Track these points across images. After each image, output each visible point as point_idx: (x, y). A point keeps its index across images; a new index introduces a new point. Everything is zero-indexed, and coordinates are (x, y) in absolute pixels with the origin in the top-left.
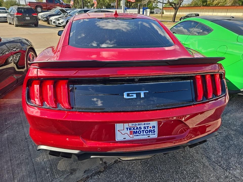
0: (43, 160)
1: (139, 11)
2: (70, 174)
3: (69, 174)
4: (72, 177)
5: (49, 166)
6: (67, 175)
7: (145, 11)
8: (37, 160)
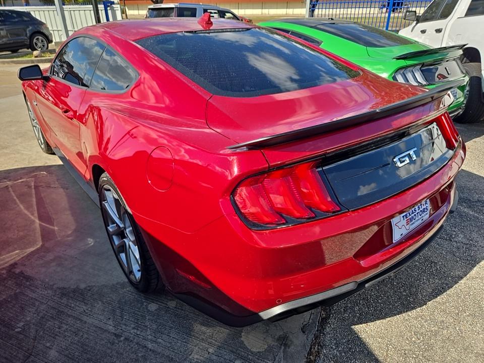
0: (209, 353)
1: (95, 9)
2: (285, 348)
3: (283, 348)
4: (292, 349)
5: (233, 357)
6: (282, 351)
7: (108, 8)
8: (197, 359)
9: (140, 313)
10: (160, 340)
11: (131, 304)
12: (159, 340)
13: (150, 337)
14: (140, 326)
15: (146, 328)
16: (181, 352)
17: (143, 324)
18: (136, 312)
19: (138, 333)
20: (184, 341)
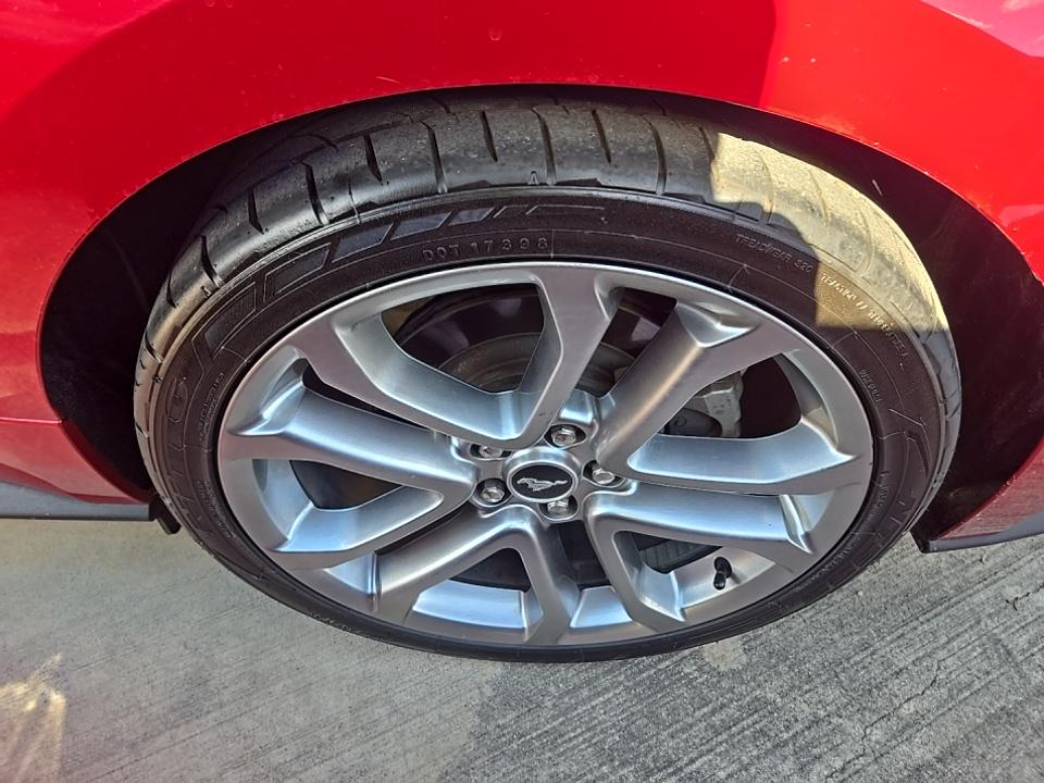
9: (732, 710)
10: (908, 709)
11: (652, 716)
12: (904, 711)
13: (877, 734)
14: (801, 741)
15: (825, 728)
16: (988, 673)
17: (799, 727)
18: (716, 719)
19: (838, 764)
20: (944, 639)
